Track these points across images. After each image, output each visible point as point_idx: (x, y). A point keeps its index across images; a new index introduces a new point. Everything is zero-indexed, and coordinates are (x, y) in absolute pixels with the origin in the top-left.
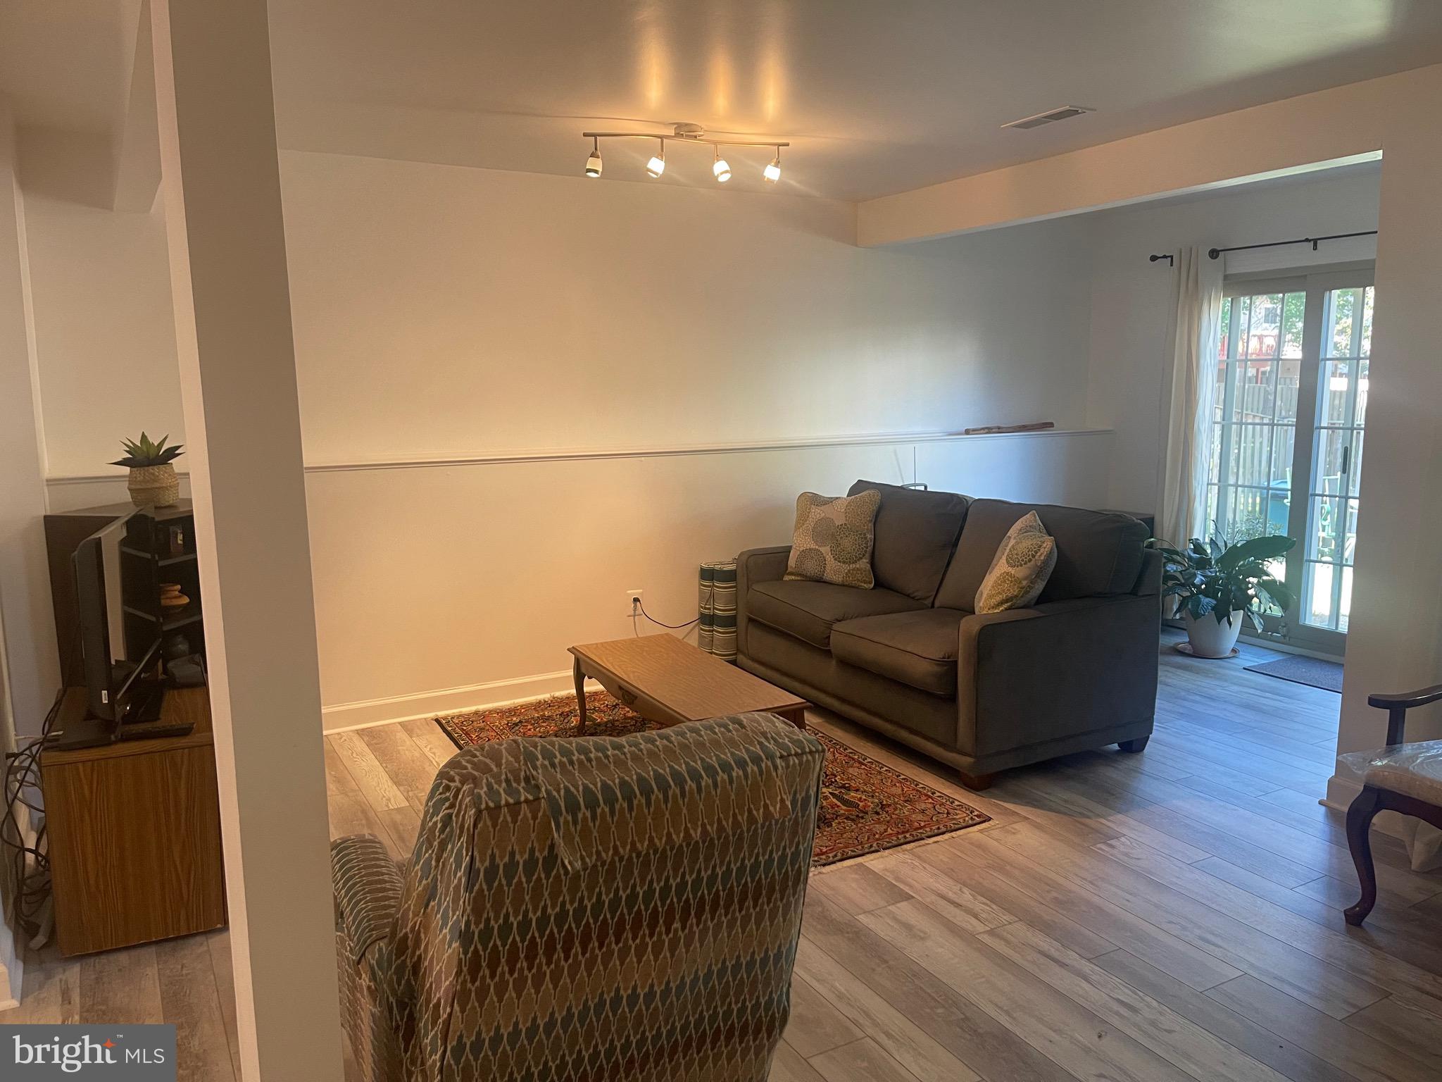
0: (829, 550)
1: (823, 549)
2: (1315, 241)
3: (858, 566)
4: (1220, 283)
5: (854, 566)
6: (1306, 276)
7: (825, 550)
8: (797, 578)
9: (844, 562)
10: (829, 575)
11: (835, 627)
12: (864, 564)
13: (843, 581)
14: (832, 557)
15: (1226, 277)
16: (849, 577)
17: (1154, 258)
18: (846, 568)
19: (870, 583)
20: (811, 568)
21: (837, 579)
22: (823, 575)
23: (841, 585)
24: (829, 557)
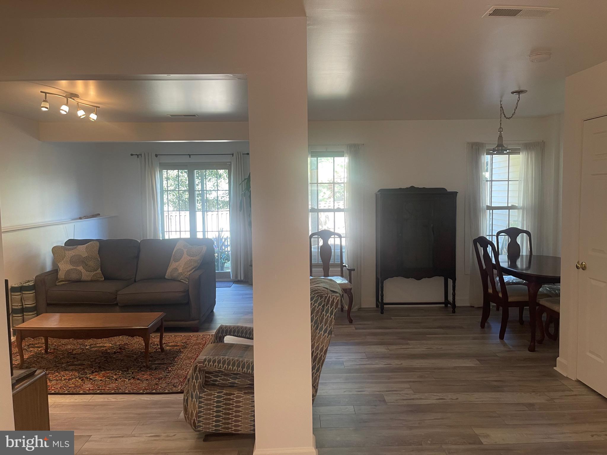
0: (82, 268)
1: (78, 268)
2: (190, 155)
3: (98, 272)
4: (159, 165)
5: (96, 272)
6: (187, 165)
7: (80, 268)
8: (67, 282)
9: (91, 272)
10: (84, 278)
11: (119, 293)
12: (99, 271)
13: (91, 279)
14: (84, 270)
15: (160, 163)
16: (94, 277)
17: (132, 155)
18: (93, 273)
19: (102, 278)
20: (74, 276)
21: (89, 279)
22: (81, 278)
23: (91, 281)
24: (83, 271)
